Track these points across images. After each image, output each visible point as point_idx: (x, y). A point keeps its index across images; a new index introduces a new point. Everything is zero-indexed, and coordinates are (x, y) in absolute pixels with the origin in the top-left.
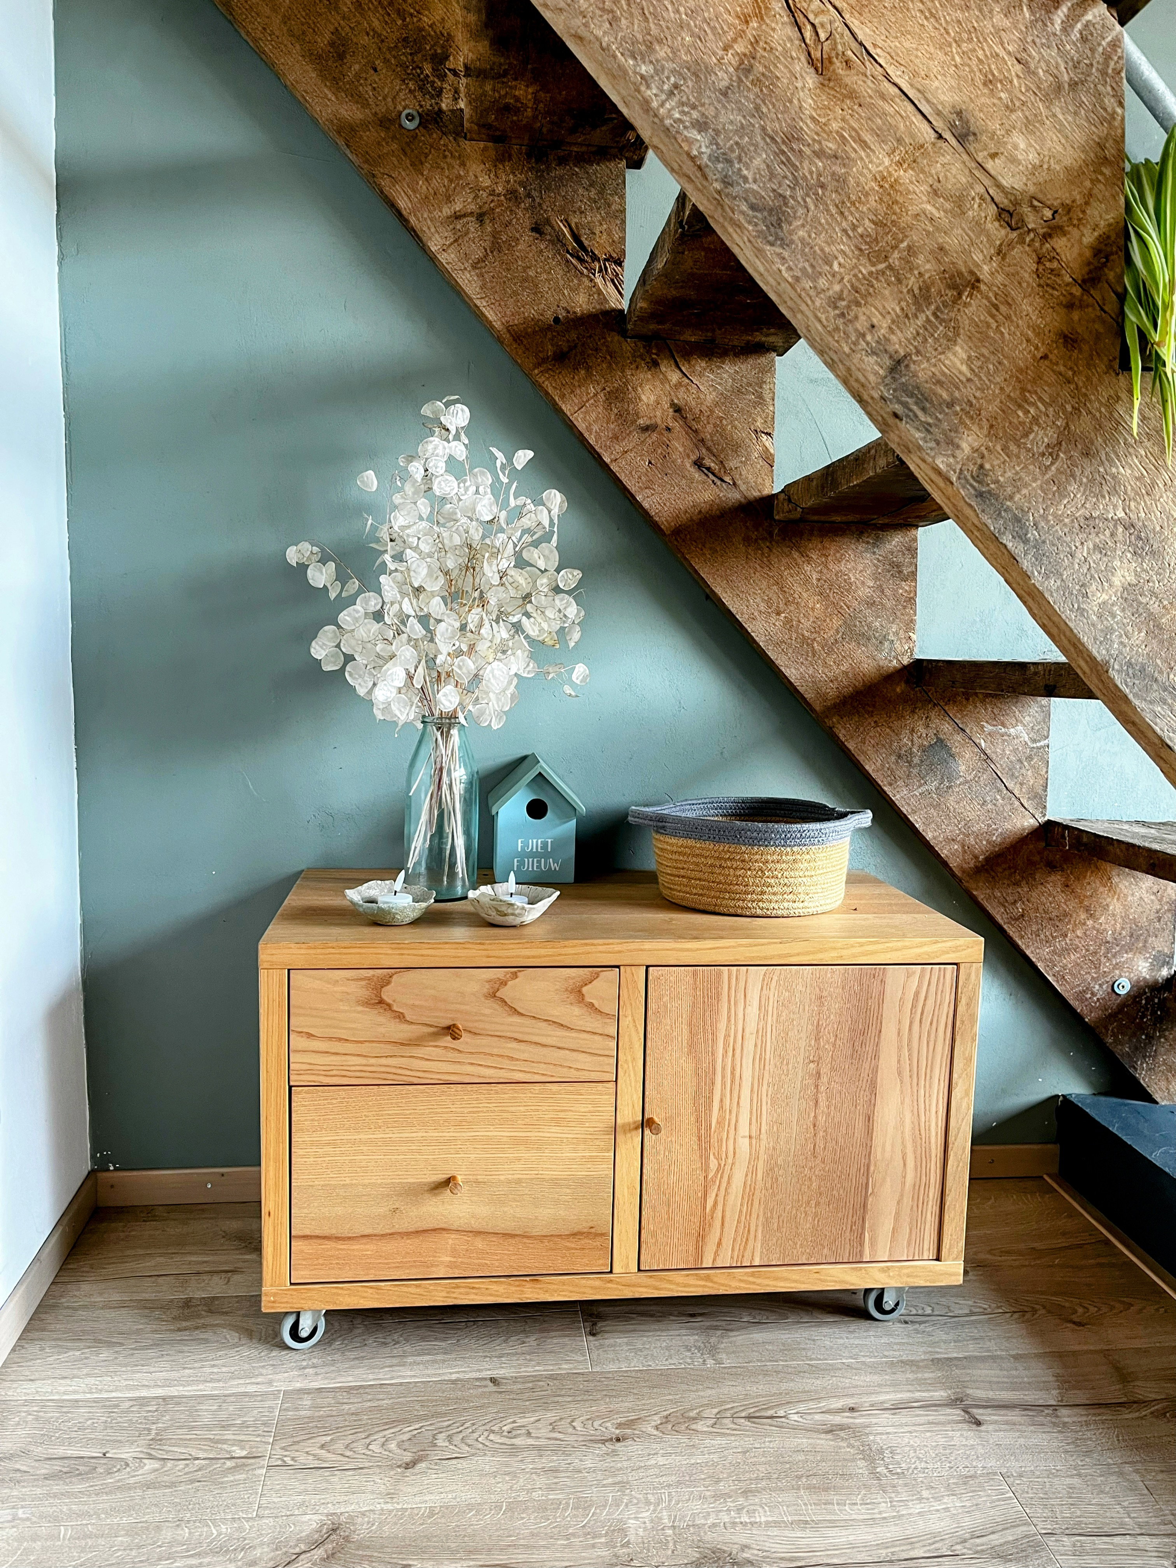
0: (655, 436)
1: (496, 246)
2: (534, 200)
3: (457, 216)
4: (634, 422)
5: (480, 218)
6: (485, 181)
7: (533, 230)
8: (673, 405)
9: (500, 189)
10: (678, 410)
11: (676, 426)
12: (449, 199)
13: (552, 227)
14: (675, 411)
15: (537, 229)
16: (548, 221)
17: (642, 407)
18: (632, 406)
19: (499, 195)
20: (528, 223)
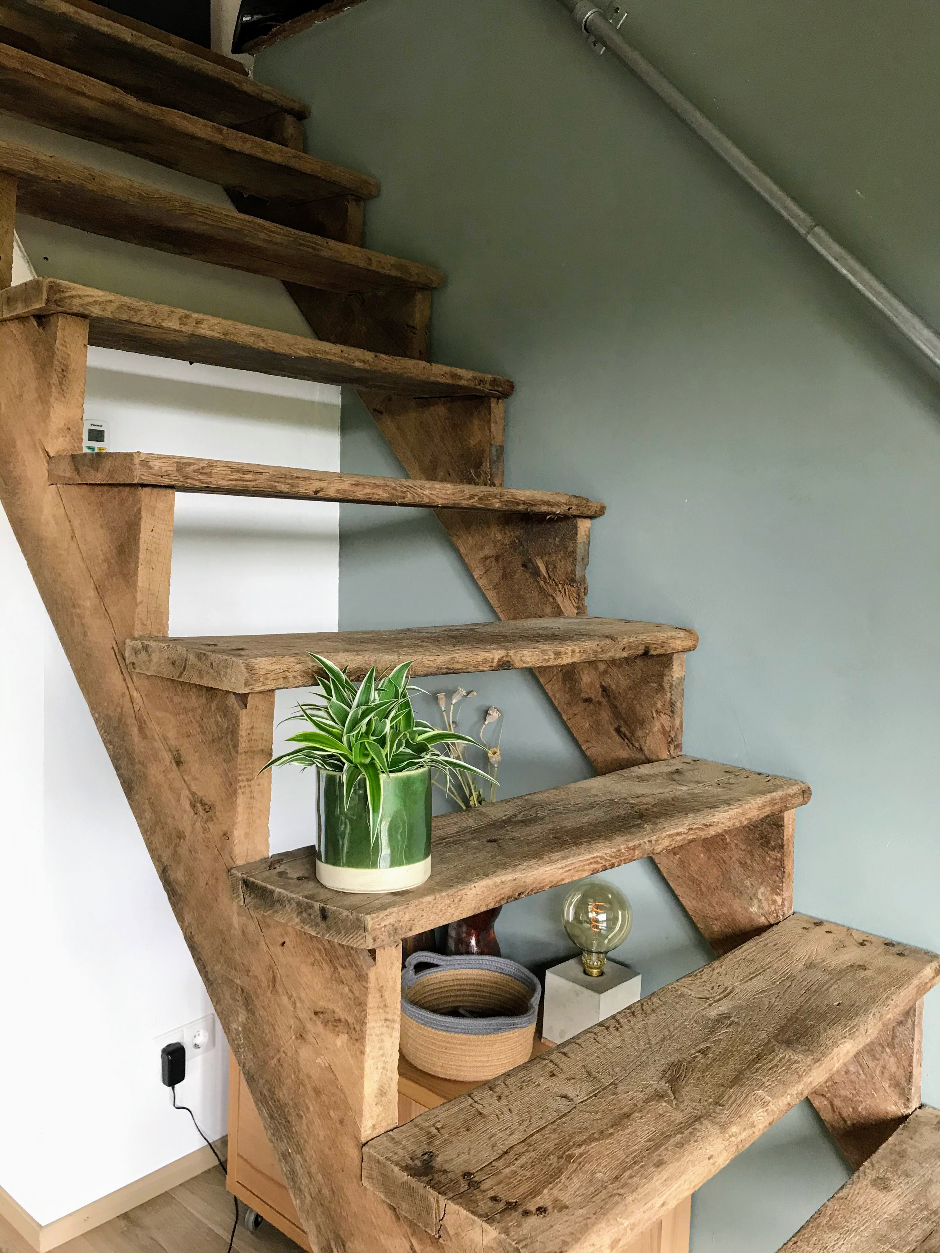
0: (592, 706)
1: (504, 576)
2: (524, 548)
3: (486, 558)
4: (579, 694)
5: (497, 559)
6: (499, 537)
7: (523, 565)
8: (602, 686)
9: (506, 541)
10: (604, 689)
11: (604, 701)
12: (482, 548)
13: (533, 564)
14: (603, 691)
15: (524, 565)
16: (530, 561)
17: (583, 685)
18: (577, 684)
19: (506, 545)
20: (520, 564)
